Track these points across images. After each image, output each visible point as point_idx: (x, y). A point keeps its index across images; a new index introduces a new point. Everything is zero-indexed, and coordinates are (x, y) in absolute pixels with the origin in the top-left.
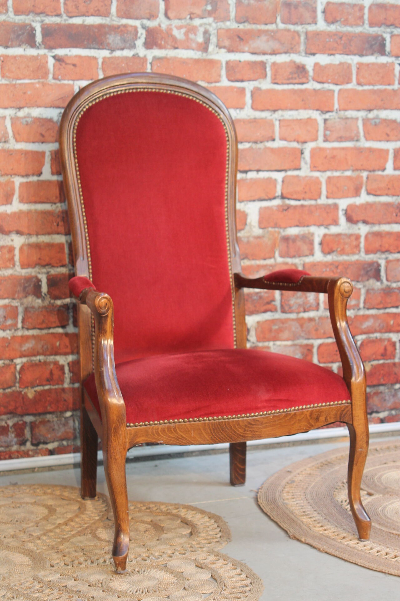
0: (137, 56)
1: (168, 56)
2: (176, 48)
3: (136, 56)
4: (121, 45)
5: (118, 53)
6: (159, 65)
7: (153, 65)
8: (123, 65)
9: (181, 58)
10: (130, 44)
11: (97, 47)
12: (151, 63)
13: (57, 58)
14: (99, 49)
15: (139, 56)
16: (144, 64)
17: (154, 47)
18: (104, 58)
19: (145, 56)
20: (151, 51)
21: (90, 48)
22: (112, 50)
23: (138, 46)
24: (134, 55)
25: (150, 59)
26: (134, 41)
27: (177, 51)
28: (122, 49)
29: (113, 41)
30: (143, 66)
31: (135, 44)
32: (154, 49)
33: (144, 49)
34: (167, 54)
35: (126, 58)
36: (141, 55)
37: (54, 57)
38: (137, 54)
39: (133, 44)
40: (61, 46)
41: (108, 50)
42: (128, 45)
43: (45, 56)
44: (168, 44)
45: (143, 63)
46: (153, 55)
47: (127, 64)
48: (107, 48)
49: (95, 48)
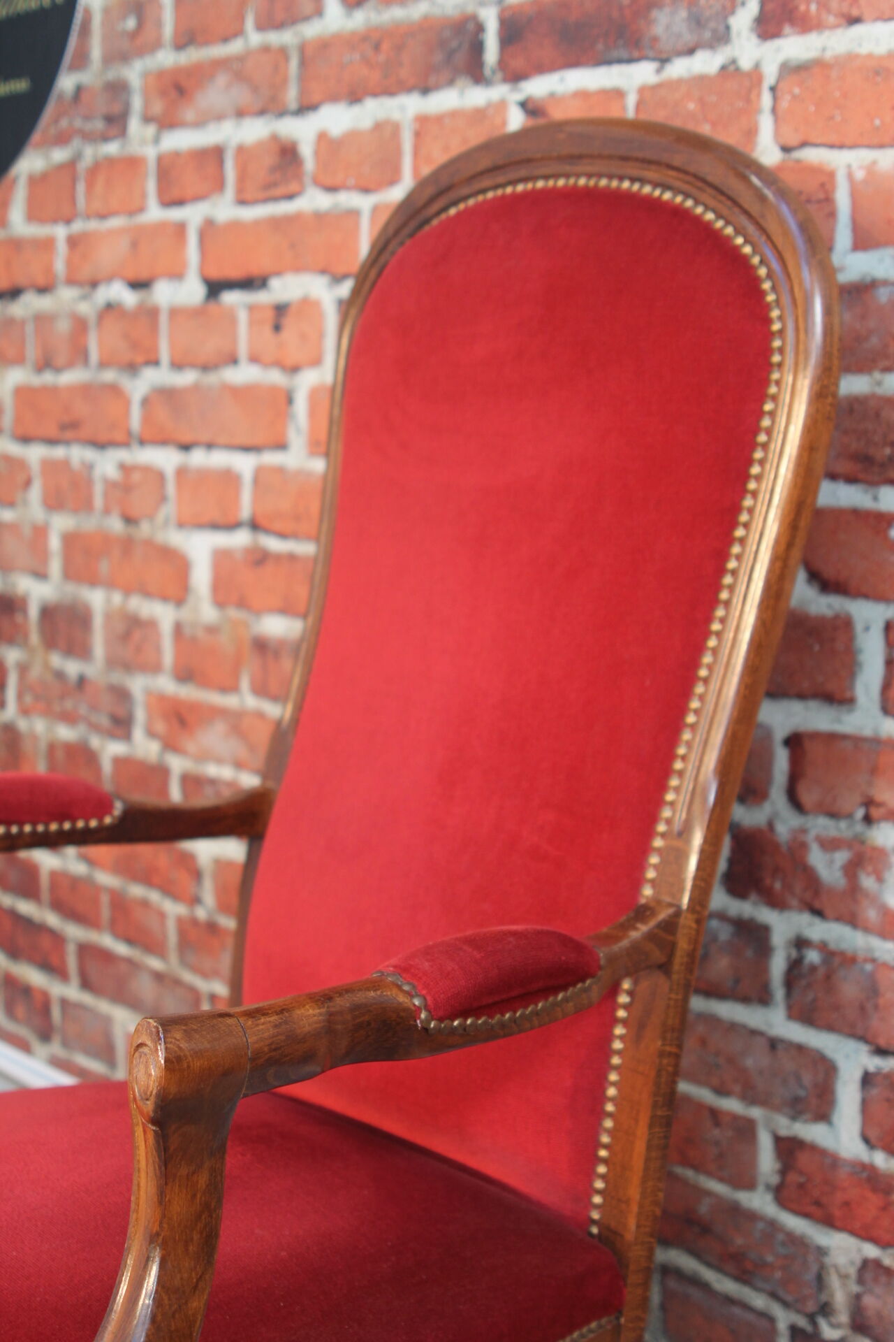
0: (732, 68)
1: (828, 55)
2: (854, 21)
3: (729, 70)
4: (688, 38)
5: (680, 68)
6: (797, 91)
7: (779, 94)
8: (691, 106)
9: (870, 56)
10: (714, 31)
11: (624, 54)
12: (773, 89)
13: (530, 106)
14: (630, 60)
15: (737, 69)
16: (753, 96)
17: (787, 29)
18: (642, 90)
19: (757, 66)
20: (777, 43)
21: (609, 62)
22: (664, 61)
23: (739, 34)
24: (723, 68)
25: (770, 73)
26: (726, 18)
27: (857, 30)
28: (690, 51)
29: (668, 27)
30: (748, 100)
31: (728, 28)
32: (786, 36)
33: (754, 39)
34: (824, 49)
35: (701, 80)
36: (746, 64)
37: (524, 105)
38: (734, 62)
39: (722, 28)
40: (542, 68)
41: (654, 59)
42: (707, 35)
43: (502, 105)
44: (829, 11)
45: (750, 91)
46: (781, 58)
47: (702, 102)
48: (651, 54)
49: (620, 61)
